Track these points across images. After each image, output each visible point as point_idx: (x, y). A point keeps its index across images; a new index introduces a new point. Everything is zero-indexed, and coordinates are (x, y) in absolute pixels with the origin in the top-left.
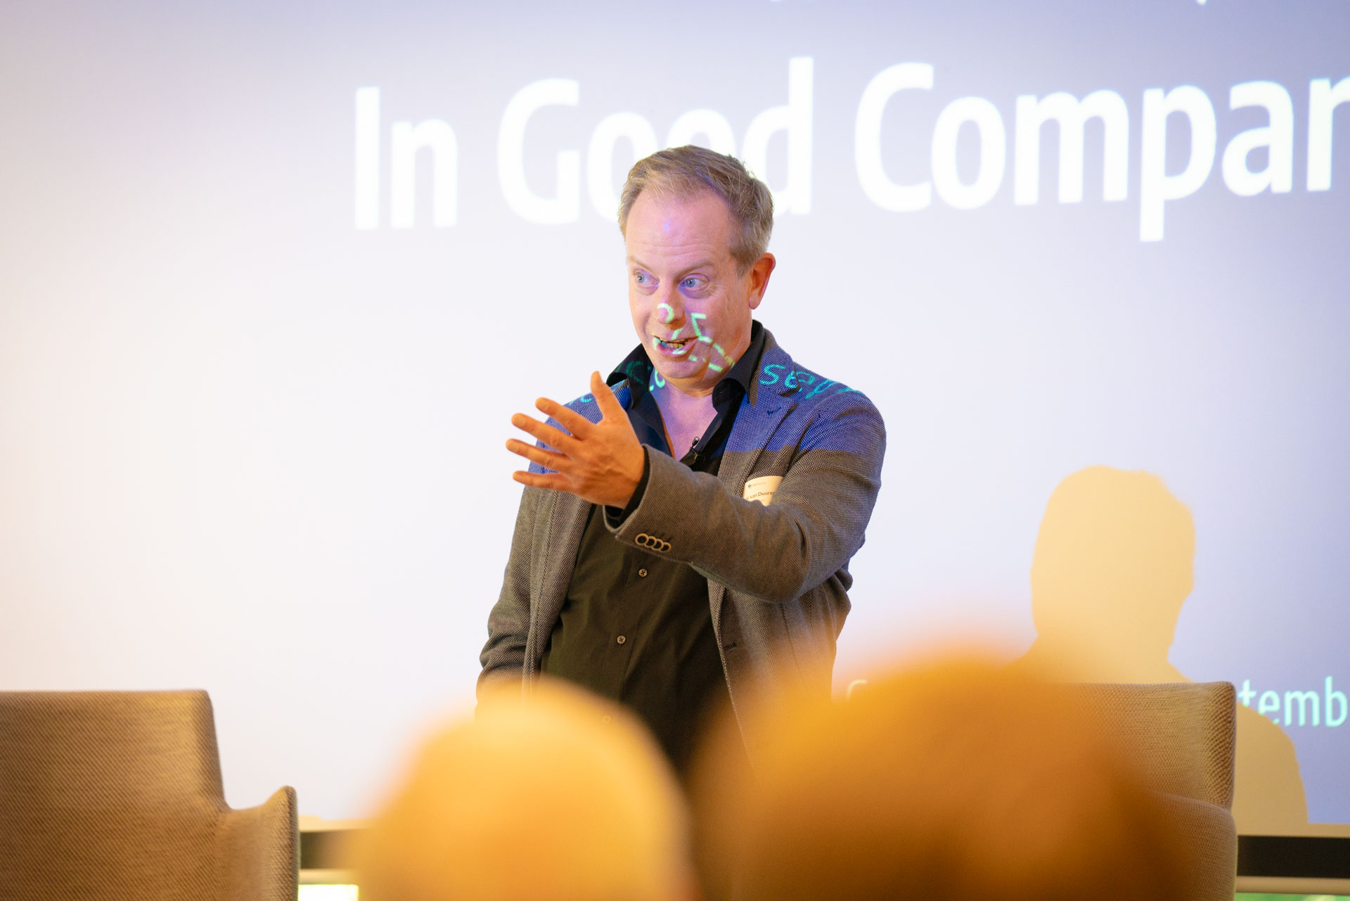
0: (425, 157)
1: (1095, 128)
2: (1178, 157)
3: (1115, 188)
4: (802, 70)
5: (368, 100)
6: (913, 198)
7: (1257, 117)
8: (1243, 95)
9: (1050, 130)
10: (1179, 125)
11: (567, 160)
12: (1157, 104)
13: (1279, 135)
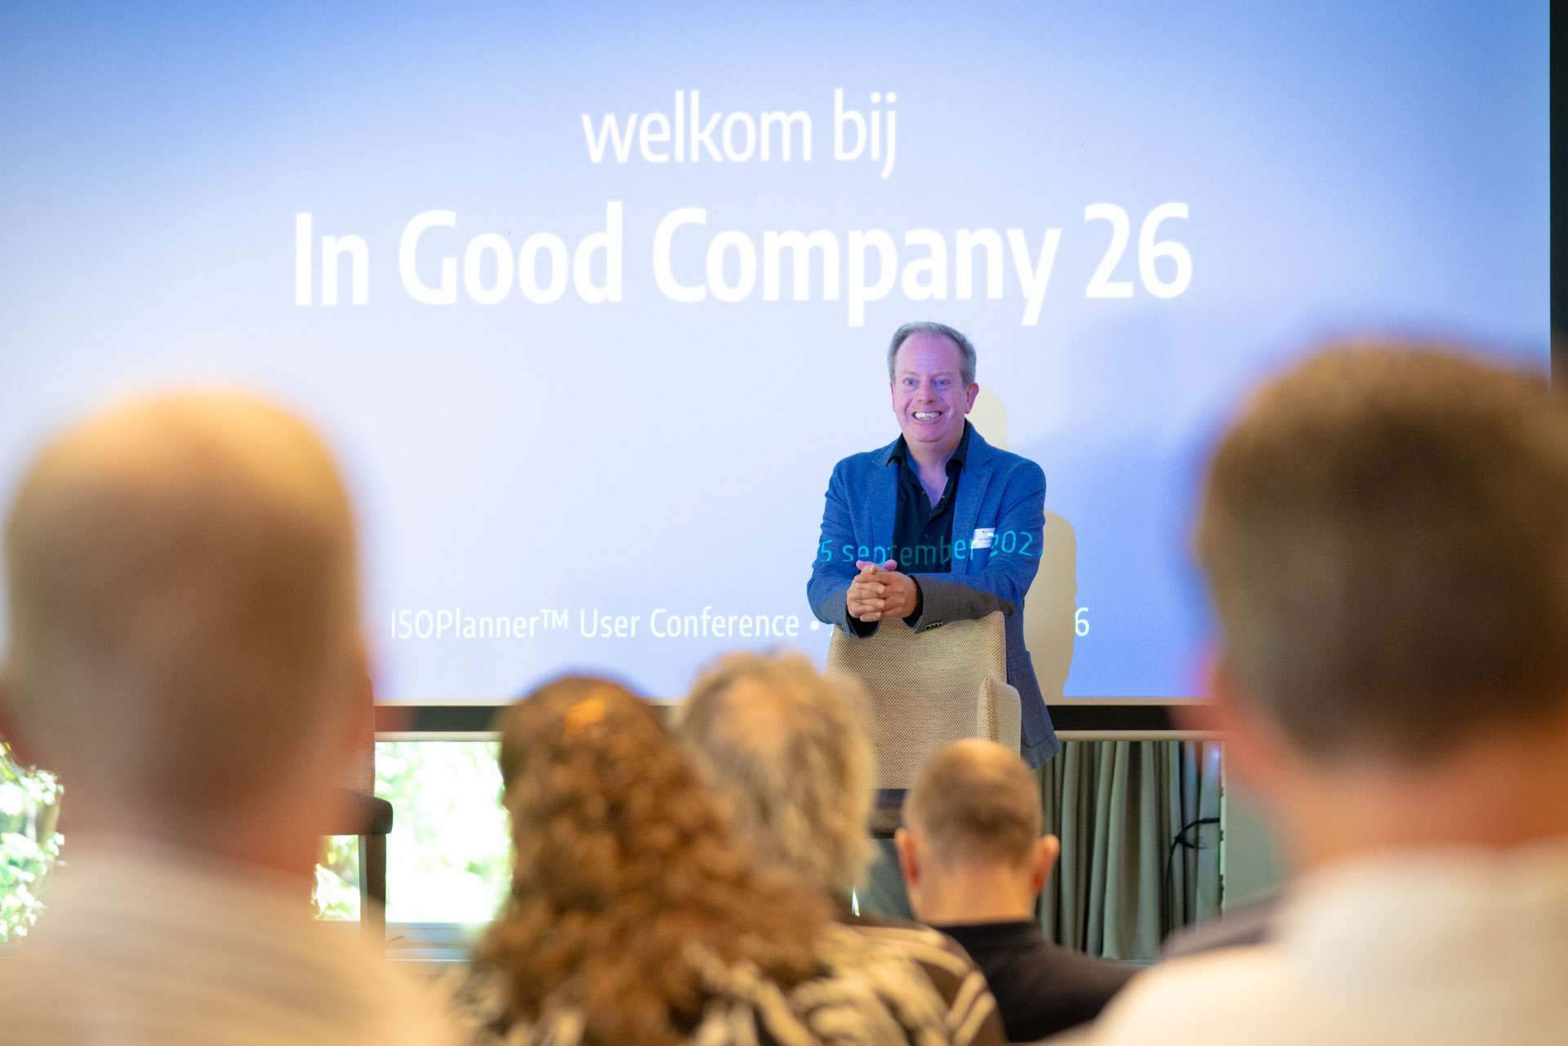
0: (345, 259)
1: (816, 255)
2: (872, 275)
3: (831, 292)
4: (615, 210)
5: (304, 222)
6: (695, 294)
7: (923, 251)
8: (914, 237)
9: (787, 254)
10: (872, 256)
11: (449, 265)
12: (858, 241)
13: (937, 263)
